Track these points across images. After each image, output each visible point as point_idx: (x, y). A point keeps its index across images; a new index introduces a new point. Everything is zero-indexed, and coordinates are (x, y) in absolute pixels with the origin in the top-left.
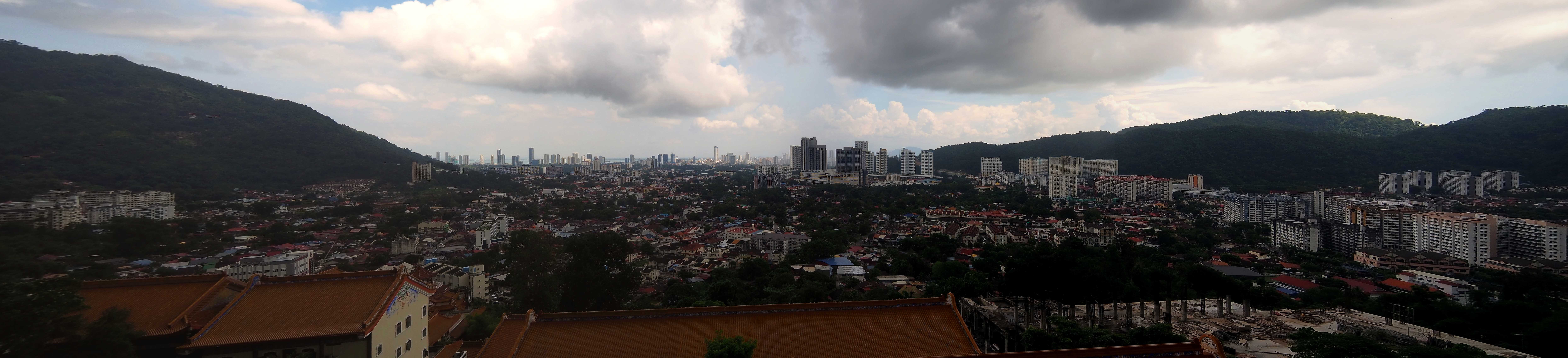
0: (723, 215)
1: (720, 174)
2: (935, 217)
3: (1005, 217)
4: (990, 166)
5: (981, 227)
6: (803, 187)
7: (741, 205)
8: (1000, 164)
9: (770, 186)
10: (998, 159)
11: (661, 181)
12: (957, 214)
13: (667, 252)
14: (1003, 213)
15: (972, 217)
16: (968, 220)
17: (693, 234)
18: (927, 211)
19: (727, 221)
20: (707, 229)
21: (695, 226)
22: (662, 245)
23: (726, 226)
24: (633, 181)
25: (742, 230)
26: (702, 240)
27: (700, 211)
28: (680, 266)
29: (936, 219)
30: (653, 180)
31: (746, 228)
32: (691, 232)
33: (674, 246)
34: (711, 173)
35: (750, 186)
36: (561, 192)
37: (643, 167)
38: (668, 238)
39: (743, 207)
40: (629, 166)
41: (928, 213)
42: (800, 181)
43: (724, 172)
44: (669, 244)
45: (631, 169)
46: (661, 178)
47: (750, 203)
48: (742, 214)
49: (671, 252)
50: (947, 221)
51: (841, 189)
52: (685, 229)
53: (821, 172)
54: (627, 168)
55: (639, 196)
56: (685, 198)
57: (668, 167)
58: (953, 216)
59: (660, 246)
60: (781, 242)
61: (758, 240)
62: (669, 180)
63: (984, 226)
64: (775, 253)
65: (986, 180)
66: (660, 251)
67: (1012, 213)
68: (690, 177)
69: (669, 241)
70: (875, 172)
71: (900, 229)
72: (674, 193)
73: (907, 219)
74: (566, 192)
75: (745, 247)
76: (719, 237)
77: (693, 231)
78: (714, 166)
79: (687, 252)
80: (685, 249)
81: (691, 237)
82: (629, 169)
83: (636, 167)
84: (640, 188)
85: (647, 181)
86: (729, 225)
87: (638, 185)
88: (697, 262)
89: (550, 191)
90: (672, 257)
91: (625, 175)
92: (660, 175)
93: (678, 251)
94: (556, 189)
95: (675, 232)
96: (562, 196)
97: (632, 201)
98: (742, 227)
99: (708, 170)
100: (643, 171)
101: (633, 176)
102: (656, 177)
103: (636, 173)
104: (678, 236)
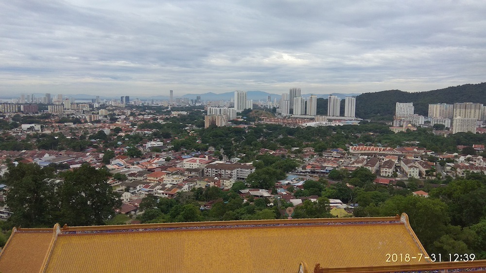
0: (181, 148)
1: (176, 113)
2: (358, 152)
3: (417, 153)
4: (404, 109)
5: (396, 162)
8: (413, 109)
9: (218, 125)
10: (411, 104)
11: (125, 119)
12: (376, 150)
13: (134, 178)
14: (415, 150)
15: (389, 153)
16: (385, 155)
17: (156, 163)
18: (351, 147)
19: (185, 153)
20: (168, 160)
21: (157, 156)
22: (130, 173)
23: (183, 157)
24: (100, 118)
25: (198, 161)
26: (163, 168)
27: (161, 144)
28: (148, 189)
29: (359, 154)
30: (118, 118)
31: (200, 159)
32: (154, 162)
33: (141, 174)
34: (169, 113)
35: (202, 124)
36: (37, 127)
37: (108, 106)
38: (135, 166)
39: (197, 142)
40: (96, 105)
41: (352, 149)
43: (179, 113)
44: (136, 172)
45: (98, 109)
46: (124, 117)
47: (202, 139)
48: (197, 148)
49: (139, 178)
50: (368, 156)
52: (149, 159)
54: (95, 107)
55: (107, 131)
56: (147, 133)
57: (131, 107)
58: (373, 152)
59: (129, 173)
60: (231, 171)
61: (211, 168)
62: (131, 118)
63: (399, 160)
64: (226, 179)
65: (400, 122)
66: (129, 177)
67: (423, 149)
68: (150, 115)
69: (135, 169)
70: (305, 113)
71: (329, 161)
72: (137, 130)
73: (334, 153)
74: (42, 127)
75: (201, 173)
76: (178, 166)
77: (156, 161)
78: (170, 107)
79: (153, 179)
80: (151, 176)
81: (154, 166)
82: (96, 108)
83: (103, 107)
84: (108, 125)
85: (113, 120)
86: (186, 157)
87: (105, 122)
88: (161, 187)
89: (29, 126)
90: (140, 182)
91: (93, 113)
92: (124, 114)
93: (145, 178)
94: (33, 125)
95: (140, 162)
96: (39, 130)
97: (101, 135)
98: (197, 158)
99: (165, 110)
100: (109, 110)
101: (100, 114)
102: (120, 115)
103: (103, 112)
104: (143, 166)
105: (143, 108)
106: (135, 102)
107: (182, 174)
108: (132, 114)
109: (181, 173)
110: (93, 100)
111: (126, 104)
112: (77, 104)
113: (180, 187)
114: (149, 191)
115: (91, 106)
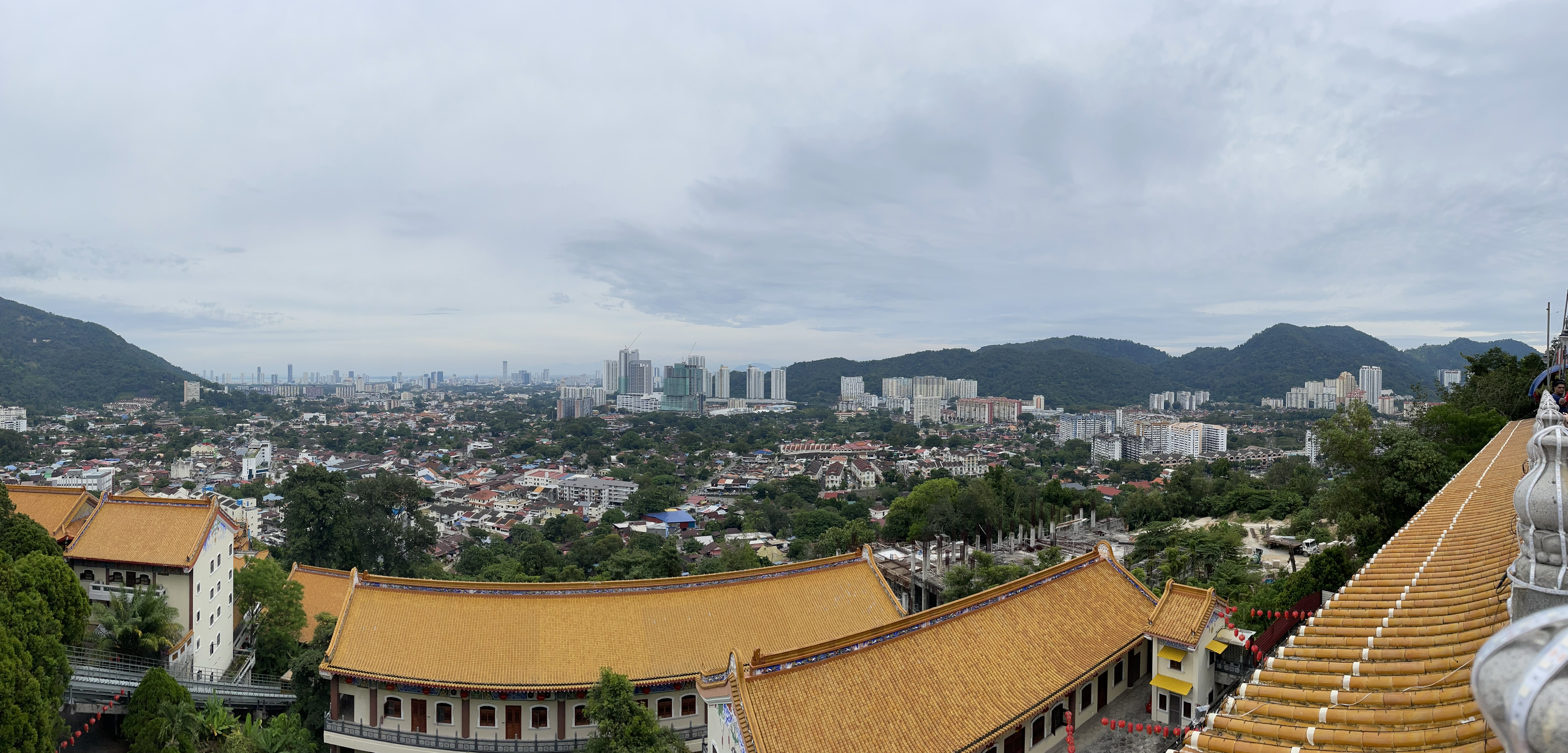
0: (519, 453)
1: (511, 397)
4: (851, 386)
6: (622, 416)
7: (542, 440)
8: (862, 385)
9: (577, 415)
10: (860, 379)
11: (436, 406)
13: (450, 500)
17: (482, 477)
19: (526, 461)
20: (499, 472)
21: (484, 466)
22: (444, 491)
23: (524, 467)
24: (402, 404)
25: (547, 474)
26: (495, 485)
27: (489, 446)
28: (470, 520)
30: (427, 405)
31: (551, 470)
32: (479, 475)
33: (459, 493)
34: (500, 396)
35: (552, 414)
36: (322, 417)
37: (413, 387)
38: (451, 481)
39: (545, 442)
40: (397, 386)
42: (617, 408)
43: (517, 396)
44: (452, 490)
45: (401, 391)
46: (436, 402)
47: (554, 438)
48: (546, 453)
49: (456, 500)
51: (671, 419)
52: (472, 470)
53: (646, 396)
54: (395, 389)
55: (411, 424)
56: (468, 429)
57: (444, 388)
59: (442, 491)
60: (600, 491)
61: (569, 487)
62: (446, 405)
64: (592, 506)
66: (442, 498)
68: (473, 401)
69: (452, 484)
70: (714, 396)
72: (454, 422)
74: (328, 418)
75: (552, 497)
76: (516, 482)
77: (482, 473)
78: (502, 387)
79: (477, 502)
80: (474, 497)
81: (480, 481)
82: (397, 390)
83: (406, 388)
84: (412, 415)
85: (420, 406)
86: (528, 467)
87: (409, 410)
88: (490, 516)
89: (311, 415)
90: (458, 507)
91: (393, 398)
92: (434, 398)
93: (466, 500)
94: (317, 414)
95: (459, 474)
96: (324, 422)
97: (403, 432)
98: (546, 470)
99: (495, 392)
100: (414, 393)
101: (402, 399)
102: (430, 400)
103: (406, 396)
104: (463, 480)
105: (463, 391)
106: (451, 380)
107: (523, 496)
108: (447, 399)
109: (521, 493)
110: (393, 378)
111: (438, 383)
112: (373, 385)
113: (520, 517)
114: (472, 522)
115: (391, 387)
